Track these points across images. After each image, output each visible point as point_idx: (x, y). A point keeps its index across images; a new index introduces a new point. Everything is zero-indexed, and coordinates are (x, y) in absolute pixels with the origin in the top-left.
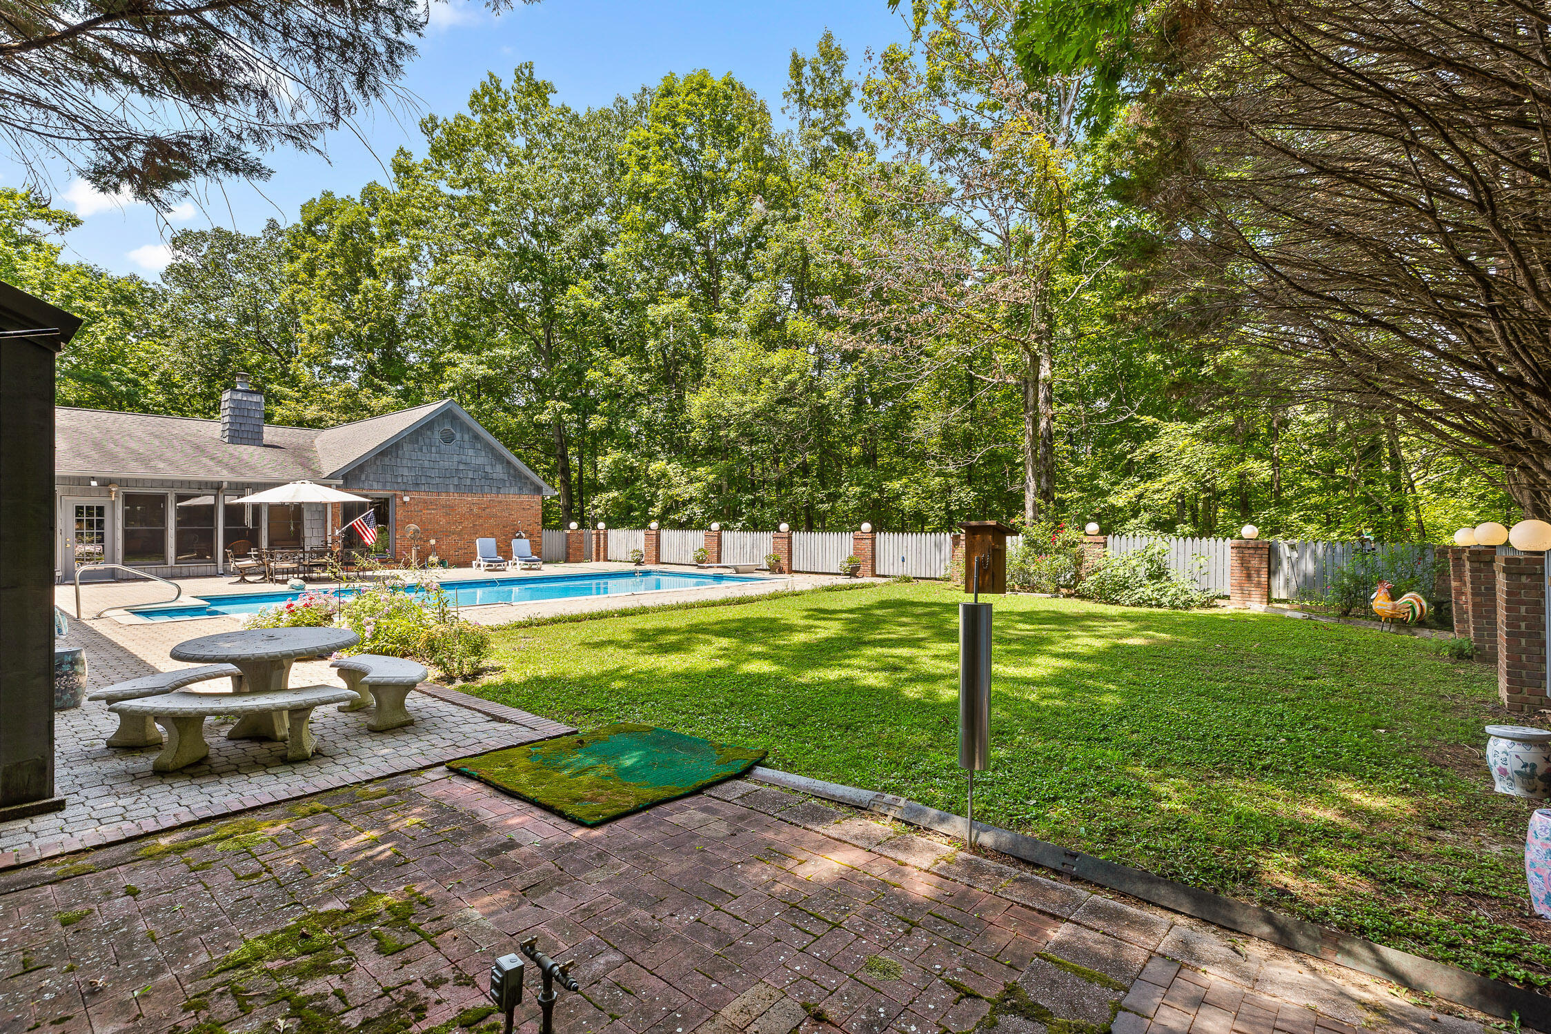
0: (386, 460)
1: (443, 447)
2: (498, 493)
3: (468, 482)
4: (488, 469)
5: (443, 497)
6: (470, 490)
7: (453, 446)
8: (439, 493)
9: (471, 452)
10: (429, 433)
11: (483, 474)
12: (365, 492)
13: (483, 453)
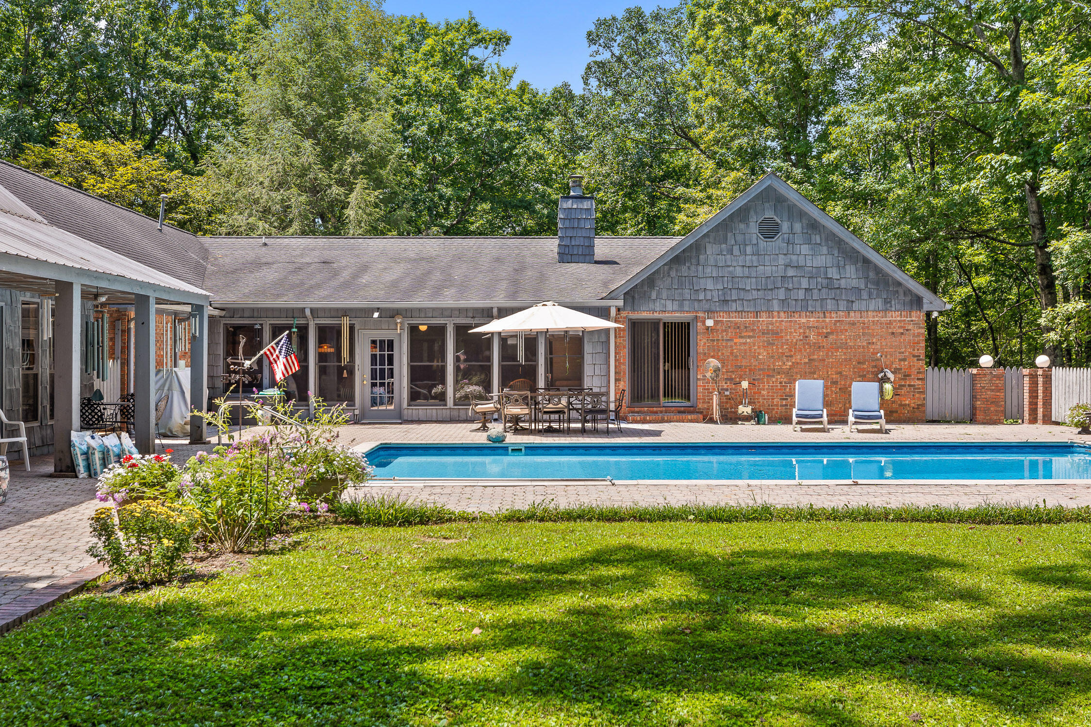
0: (684, 270)
1: (762, 244)
2: (849, 310)
3: (801, 294)
4: (833, 273)
5: (764, 318)
6: (804, 307)
7: (778, 243)
8: (757, 314)
9: (805, 249)
10: (742, 226)
11: (825, 282)
12: (656, 315)
13: (824, 250)
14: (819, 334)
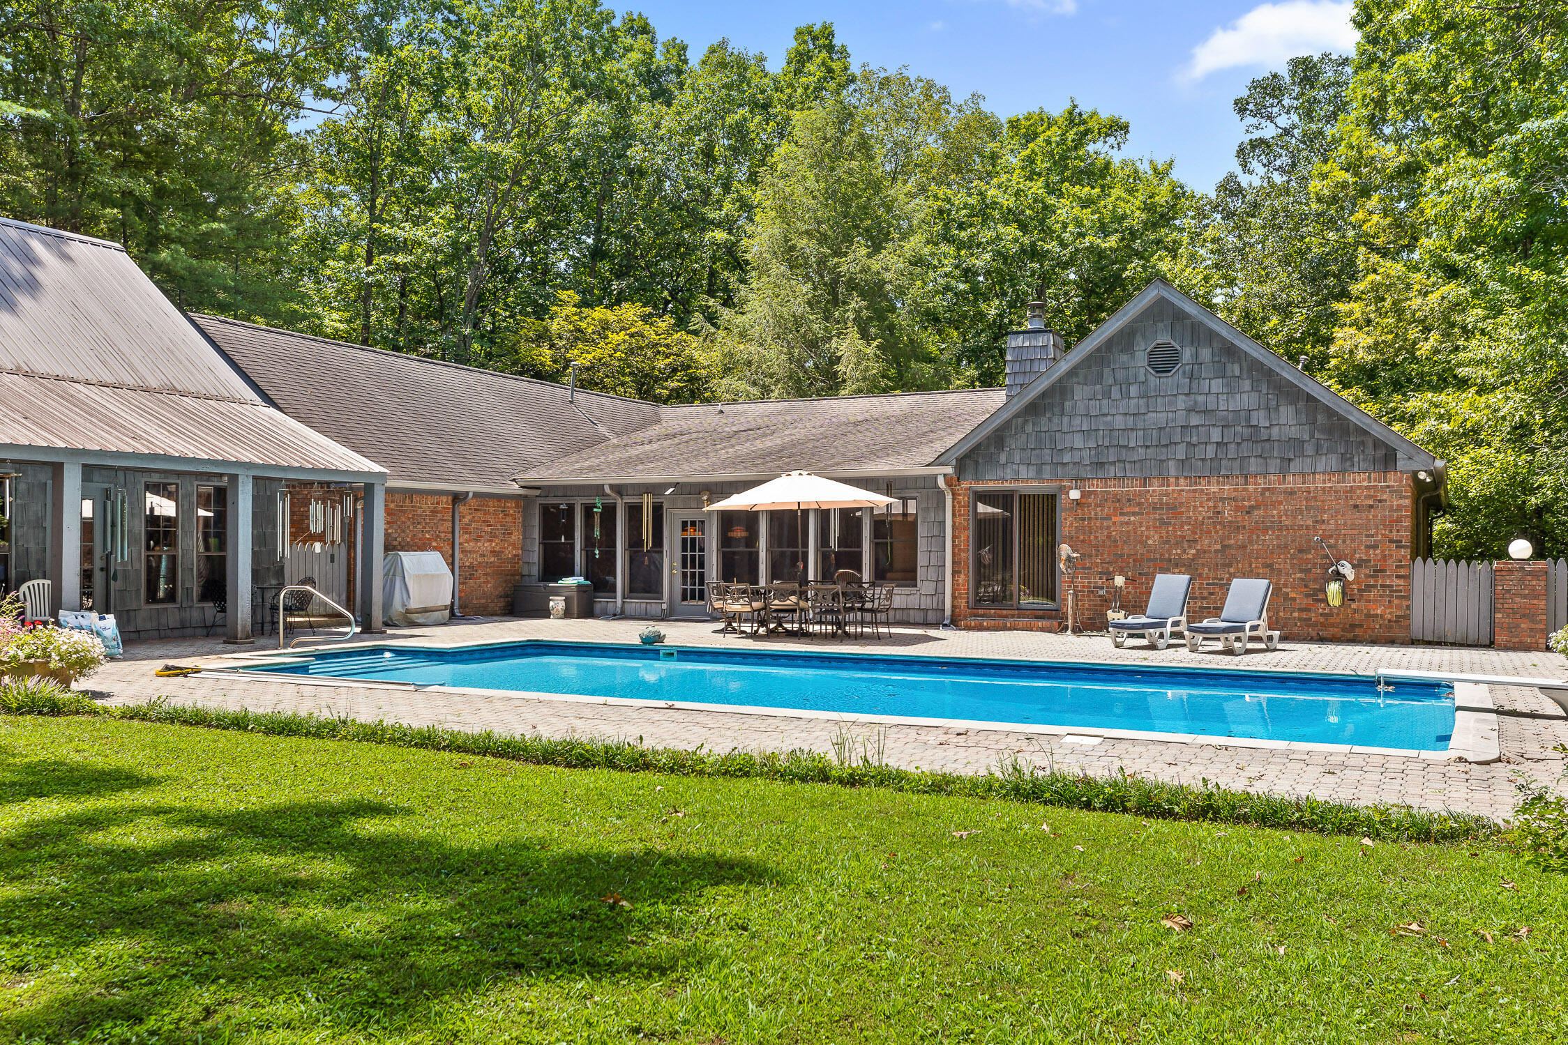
0: (1044, 423)
1: (1153, 381)
2: (1283, 473)
3: (1211, 452)
4: (1260, 419)
5: (1155, 487)
6: (1215, 469)
7: (1177, 378)
8: (1145, 481)
9: (1217, 386)
10: (1125, 358)
11: (1247, 432)
12: (1007, 486)
13: (1247, 384)
14: (1237, 508)
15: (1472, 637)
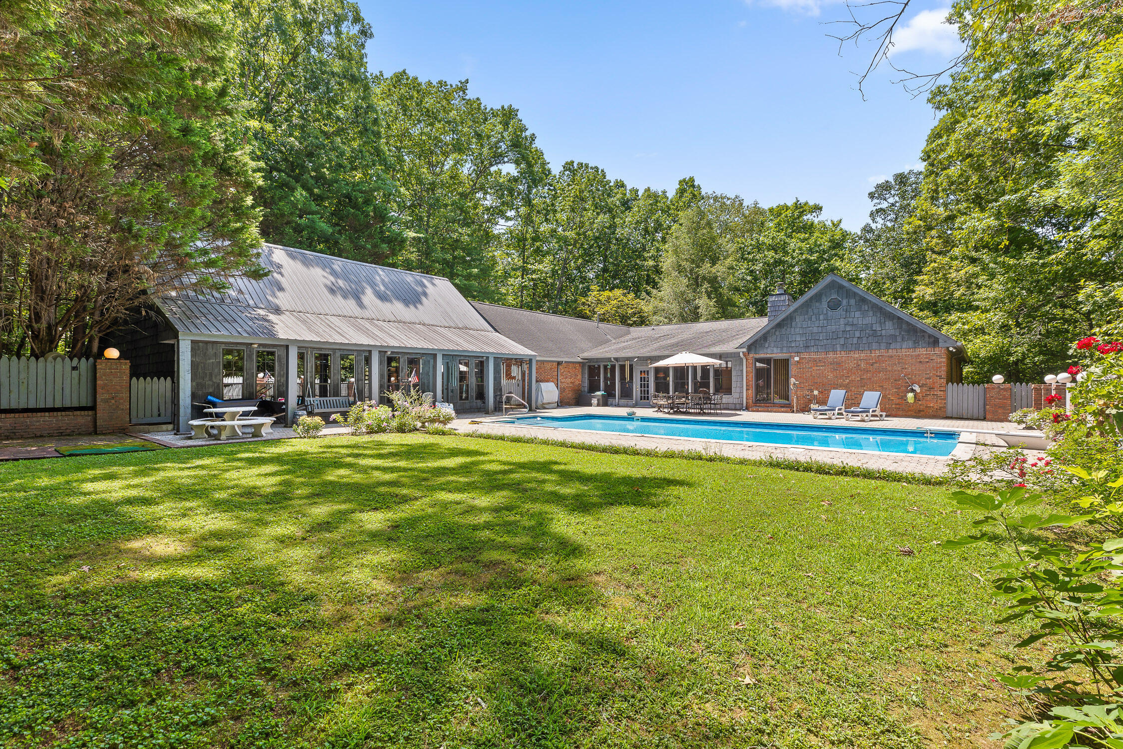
0: (783, 331)
1: (830, 313)
2: (888, 348)
3: (855, 341)
4: (877, 327)
5: (831, 355)
6: (857, 348)
7: (840, 312)
8: (827, 353)
9: (858, 314)
10: (817, 304)
11: (871, 332)
12: (768, 356)
13: (871, 313)
14: (867, 363)
15: (975, 416)
